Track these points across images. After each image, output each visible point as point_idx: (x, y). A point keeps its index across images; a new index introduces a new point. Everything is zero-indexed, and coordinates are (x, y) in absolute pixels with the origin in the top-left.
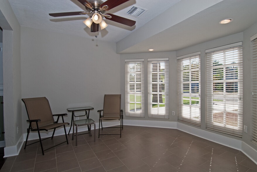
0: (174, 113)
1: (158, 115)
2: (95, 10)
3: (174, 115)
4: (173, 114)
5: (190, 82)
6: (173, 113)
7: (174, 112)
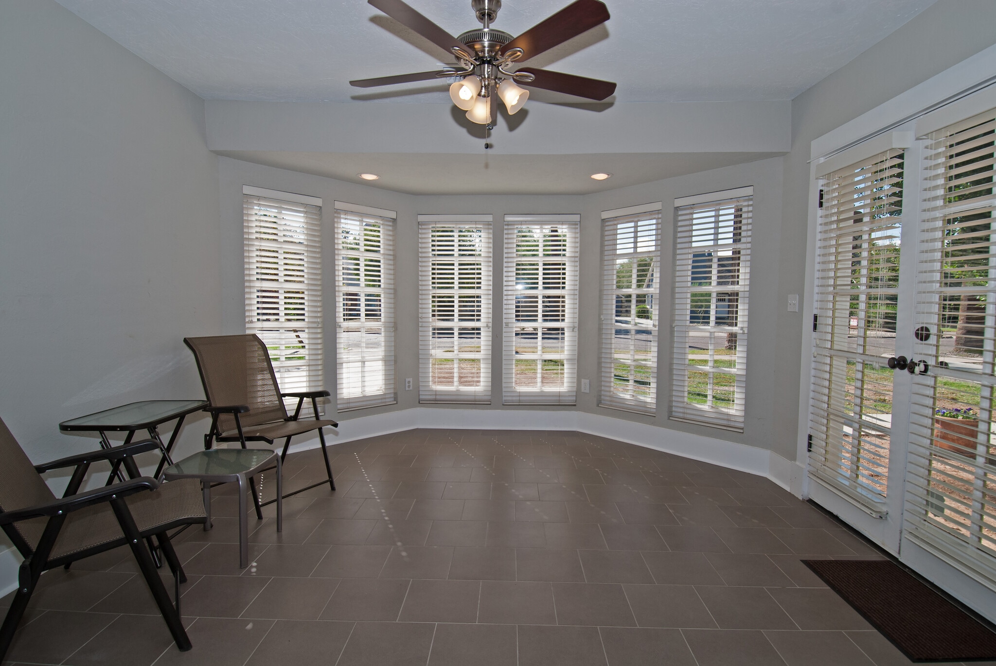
0: (411, 384)
1: (365, 397)
2: (483, 62)
3: (411, 388)
4: (409, 386)
5: (456, 292)
6: (409, 382)
7: (411, 380)
